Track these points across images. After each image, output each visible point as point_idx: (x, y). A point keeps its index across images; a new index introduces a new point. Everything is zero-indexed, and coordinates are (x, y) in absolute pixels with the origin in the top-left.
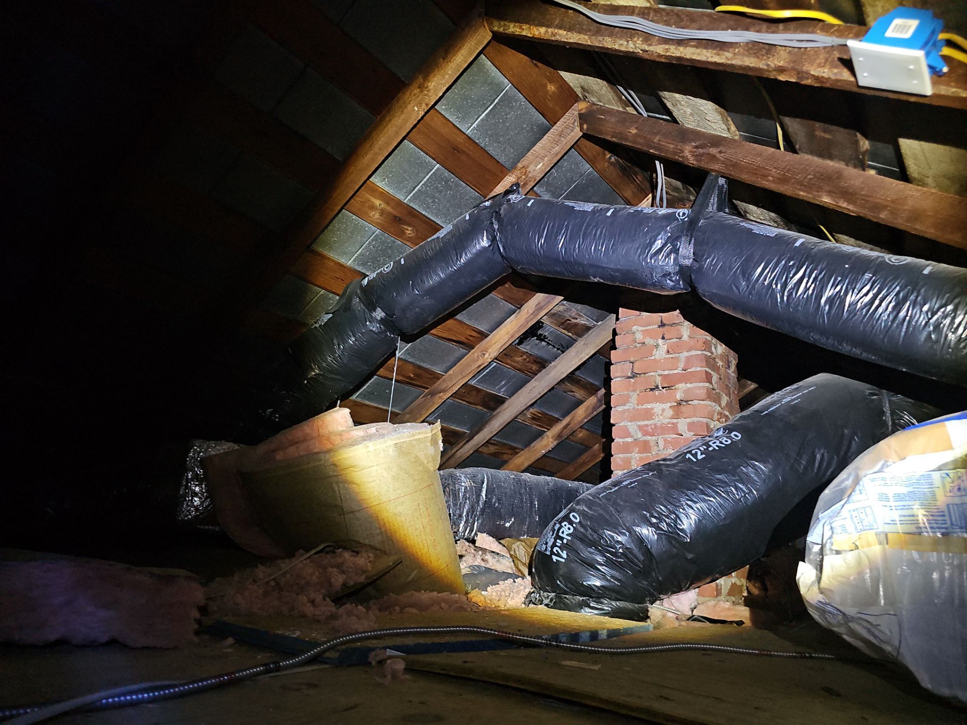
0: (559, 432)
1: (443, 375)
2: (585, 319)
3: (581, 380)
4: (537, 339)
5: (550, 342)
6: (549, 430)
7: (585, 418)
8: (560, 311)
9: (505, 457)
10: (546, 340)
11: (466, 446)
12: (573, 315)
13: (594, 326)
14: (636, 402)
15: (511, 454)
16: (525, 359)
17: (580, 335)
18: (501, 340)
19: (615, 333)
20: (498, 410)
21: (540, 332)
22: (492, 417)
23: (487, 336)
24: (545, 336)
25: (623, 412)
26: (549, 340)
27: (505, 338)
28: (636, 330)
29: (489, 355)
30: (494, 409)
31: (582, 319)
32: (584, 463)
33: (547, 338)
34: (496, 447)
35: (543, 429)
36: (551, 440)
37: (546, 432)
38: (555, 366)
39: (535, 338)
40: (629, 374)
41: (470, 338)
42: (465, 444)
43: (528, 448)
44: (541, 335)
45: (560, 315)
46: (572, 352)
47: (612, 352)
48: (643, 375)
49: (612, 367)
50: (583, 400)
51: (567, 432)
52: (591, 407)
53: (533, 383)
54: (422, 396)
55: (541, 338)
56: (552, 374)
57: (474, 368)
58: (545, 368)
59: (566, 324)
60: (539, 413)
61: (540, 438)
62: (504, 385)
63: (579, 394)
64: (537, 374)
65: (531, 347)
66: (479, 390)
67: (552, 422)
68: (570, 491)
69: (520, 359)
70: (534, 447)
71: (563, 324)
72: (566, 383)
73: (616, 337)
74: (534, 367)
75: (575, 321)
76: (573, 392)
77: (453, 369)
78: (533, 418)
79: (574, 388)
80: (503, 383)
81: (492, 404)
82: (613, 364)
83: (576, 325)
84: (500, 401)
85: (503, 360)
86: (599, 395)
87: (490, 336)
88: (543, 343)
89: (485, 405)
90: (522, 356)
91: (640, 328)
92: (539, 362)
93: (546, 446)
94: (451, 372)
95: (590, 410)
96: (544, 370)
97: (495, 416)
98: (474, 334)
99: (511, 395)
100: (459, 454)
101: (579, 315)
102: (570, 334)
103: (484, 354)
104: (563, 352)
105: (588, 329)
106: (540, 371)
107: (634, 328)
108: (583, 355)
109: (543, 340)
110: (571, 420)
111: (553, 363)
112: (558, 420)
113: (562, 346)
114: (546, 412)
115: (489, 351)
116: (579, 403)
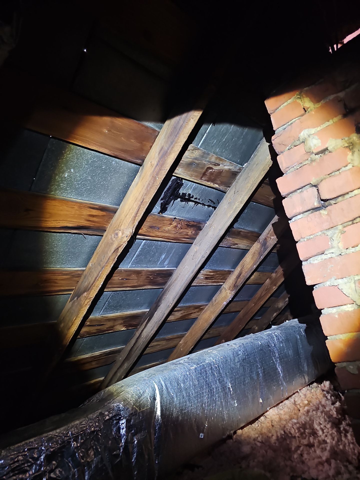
0: (234, 283)
1: (84, 271)
2: (228, 164)
3: (241, 231)
4: (181, 201)
5: (197, 200)
6: (224, 282)
7: (254, 264)
8: (196, 159)
9: (193, 316)
10: (192, 199)
11: (149, 325)
12: (213, 160)
13: (240, 169)
14: (341, 245)
15: (198, 312)
16: (176, 227)
17: (228, 185)
18: (131, 211)
19: (274, 155)
20: (169, 283)
21: (181, 191)
22: (165, 292)
23: (114, 211)
24: (189, 194)
25: (324, 264)
26: (196, 198)
27: (135, 206)
28: (306, 136)
29: (123, 234)
30: (165, 283)
31: (225, 164)
32: (260, 298)
33: (193, 197)
34: (182, 312)
35: (218, 284)
36: (228, 292)
37: (222, 285)
38: (211, 226)
39: (179, 199)
40: (316, 204)
41: (91, 219)
42: (147, 323)
43: (211, 303)
44: (184, 194)
45: (198, 164)
46: (224, 205)
47: (277, 181)
48: (340, 199)
49: (284, 202)
50: (248, 248)
51: (240, 282)
52: (257, 252)
53: (194, 248)
54: (69, 299)
55: (186, 198)
56: (210, 233)
57: (110, 254)
58: (201, 230)
59: (208, 173)
60: (210, 272)
61: (219, 292)
62: (165, 259)
63: (242, 244)
64: (195, 239)
65: (179, 211)
66: (138, 273)
67: (225, 275)
68: (261, 350)
69: (170, 228)
70: (215, 301)
71: (204, 174)
72: (227, 238)
73: (278, 158)
74: (190, 232)
75: (216, 168)
76: (237, 244)
77: (91, 261)
78: (207, 278)
79: (236, 241)
80: (163, 257)
81: (159, 279)
82: (284, 198)
83: (220, 173)
84: (168, 275)
85: (151, 234)
86: (261, 241)
87: (118, 211)
88: (190, 203)
89: (152, 283)
90: (171, 224)
91: (313, 131)
92: (192, 226)
93: (225, 297)
94: (90, 265)
95: (256, 256)
96: (201, 233)
97: (166, 290)
98: (95, 212)
99: (177, 264)
100: (145, 334)
101: (221, 160)
102: (216, 186)
103: (117, 234)
104: (215, 208)
105: (234, 174)
106: (197, 234)
107: (303, 134)
108: (237, 204)
109: (189, 200)
110: (241, 269)
111: (208, 223)
112: (229, 272)
113: (212, 201)
114: (217, 269)
115: (122, 228)
116: (245, 252)
